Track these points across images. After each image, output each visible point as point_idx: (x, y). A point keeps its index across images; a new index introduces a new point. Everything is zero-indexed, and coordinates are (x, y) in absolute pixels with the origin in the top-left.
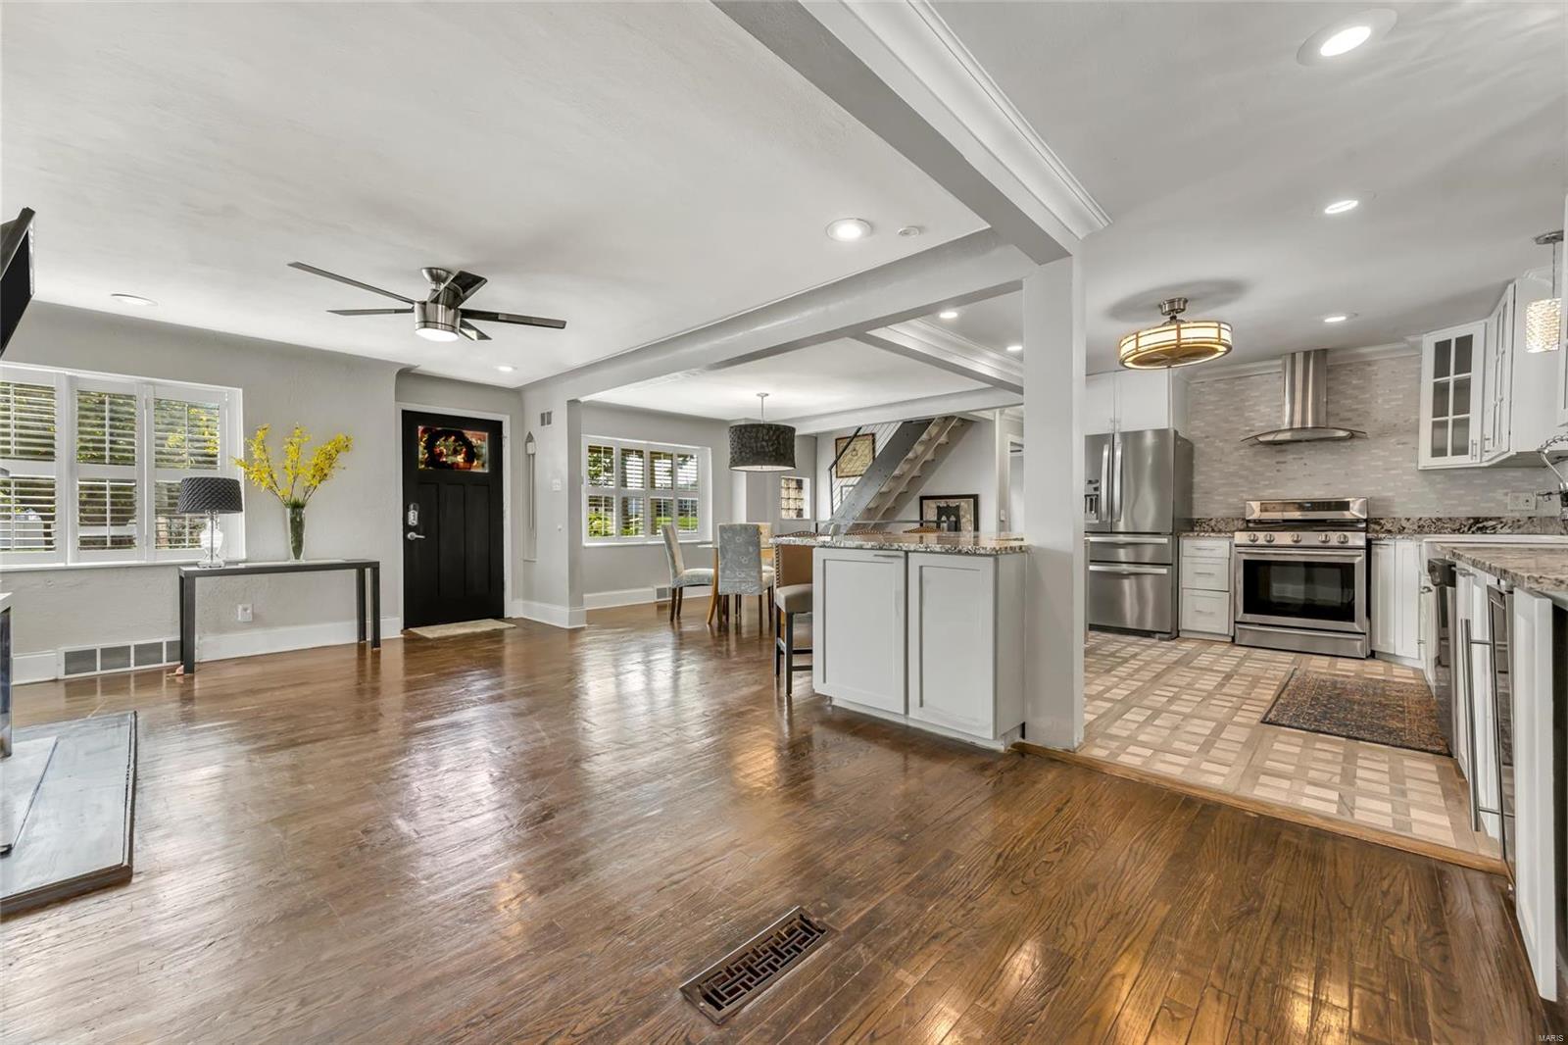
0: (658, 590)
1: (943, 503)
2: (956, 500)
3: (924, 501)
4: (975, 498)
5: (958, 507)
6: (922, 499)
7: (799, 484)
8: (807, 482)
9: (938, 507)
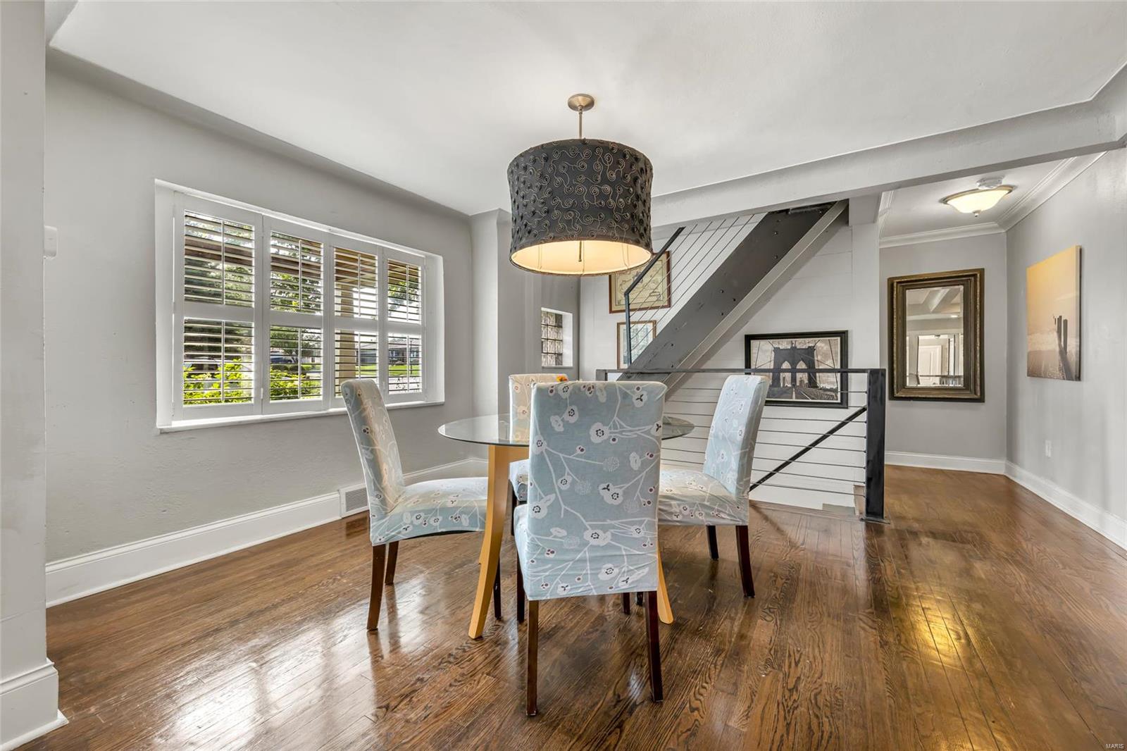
0: (348, 494)
1: (784, 344)
2: (807, 340)
3: (754, 343)
4: (843, 335)
5: (811, 350)
6: (749, 339)
7: (559, 319)
8: (568, 318)
9: (776, 350)
